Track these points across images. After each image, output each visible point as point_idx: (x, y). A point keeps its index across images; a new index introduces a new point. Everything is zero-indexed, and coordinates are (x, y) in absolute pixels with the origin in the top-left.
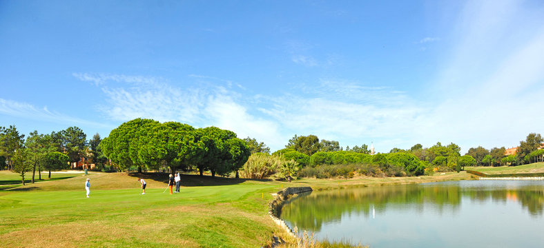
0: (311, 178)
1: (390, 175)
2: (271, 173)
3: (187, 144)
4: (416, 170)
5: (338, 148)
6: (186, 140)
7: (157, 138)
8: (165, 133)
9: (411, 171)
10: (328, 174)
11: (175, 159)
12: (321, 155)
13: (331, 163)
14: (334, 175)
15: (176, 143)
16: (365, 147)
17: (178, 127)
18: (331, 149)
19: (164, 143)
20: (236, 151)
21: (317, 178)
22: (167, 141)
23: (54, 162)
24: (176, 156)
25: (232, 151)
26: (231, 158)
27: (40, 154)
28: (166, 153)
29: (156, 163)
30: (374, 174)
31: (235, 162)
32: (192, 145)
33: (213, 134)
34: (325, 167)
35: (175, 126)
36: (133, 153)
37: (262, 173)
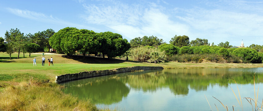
0: (175, 62)
1: (229, 62)
2: (149, 58)
3: (88, 41)
4: (252, 59)
5: (207, 43)
6: (88, 39)
7: (73, 38)
8: (78, 36)
9: (248, 59)
10: (186, 60)
11: (82, 49)
12: (185, 48)
13: (192, 53)
14: (189, 60)
15: (82, 41)
16: (228, 43)
17: (86, 32)
18: (202, 44)
19: (76, 41)
20: (119, 45)
21: (179, 62)
22: (78, 39)
23: (32, 49)
24: (82, 47)
25: (116, 45)
26: (116, 49)
27: (21, 45)
28: (77, 46)
29: (73, 51)
30: (217, 61)
31: (118, 51)
32: (91, 42)
33: (106, 36)
34: (187, 55)
35: (84, 32)
36: (62, 45)
37: (144, 58)
